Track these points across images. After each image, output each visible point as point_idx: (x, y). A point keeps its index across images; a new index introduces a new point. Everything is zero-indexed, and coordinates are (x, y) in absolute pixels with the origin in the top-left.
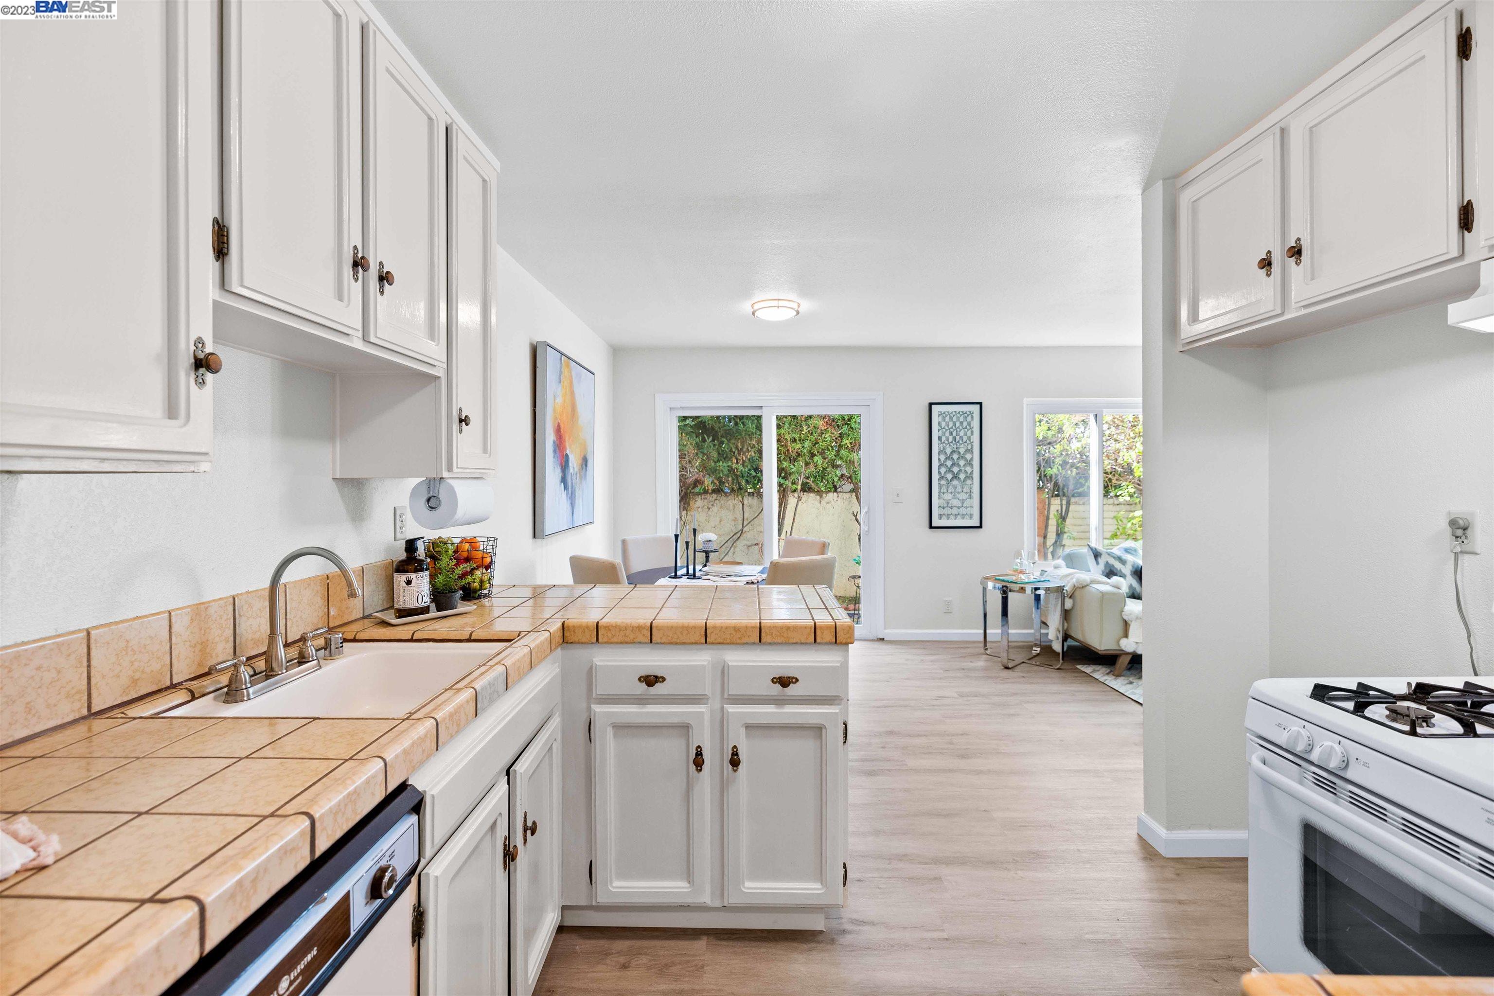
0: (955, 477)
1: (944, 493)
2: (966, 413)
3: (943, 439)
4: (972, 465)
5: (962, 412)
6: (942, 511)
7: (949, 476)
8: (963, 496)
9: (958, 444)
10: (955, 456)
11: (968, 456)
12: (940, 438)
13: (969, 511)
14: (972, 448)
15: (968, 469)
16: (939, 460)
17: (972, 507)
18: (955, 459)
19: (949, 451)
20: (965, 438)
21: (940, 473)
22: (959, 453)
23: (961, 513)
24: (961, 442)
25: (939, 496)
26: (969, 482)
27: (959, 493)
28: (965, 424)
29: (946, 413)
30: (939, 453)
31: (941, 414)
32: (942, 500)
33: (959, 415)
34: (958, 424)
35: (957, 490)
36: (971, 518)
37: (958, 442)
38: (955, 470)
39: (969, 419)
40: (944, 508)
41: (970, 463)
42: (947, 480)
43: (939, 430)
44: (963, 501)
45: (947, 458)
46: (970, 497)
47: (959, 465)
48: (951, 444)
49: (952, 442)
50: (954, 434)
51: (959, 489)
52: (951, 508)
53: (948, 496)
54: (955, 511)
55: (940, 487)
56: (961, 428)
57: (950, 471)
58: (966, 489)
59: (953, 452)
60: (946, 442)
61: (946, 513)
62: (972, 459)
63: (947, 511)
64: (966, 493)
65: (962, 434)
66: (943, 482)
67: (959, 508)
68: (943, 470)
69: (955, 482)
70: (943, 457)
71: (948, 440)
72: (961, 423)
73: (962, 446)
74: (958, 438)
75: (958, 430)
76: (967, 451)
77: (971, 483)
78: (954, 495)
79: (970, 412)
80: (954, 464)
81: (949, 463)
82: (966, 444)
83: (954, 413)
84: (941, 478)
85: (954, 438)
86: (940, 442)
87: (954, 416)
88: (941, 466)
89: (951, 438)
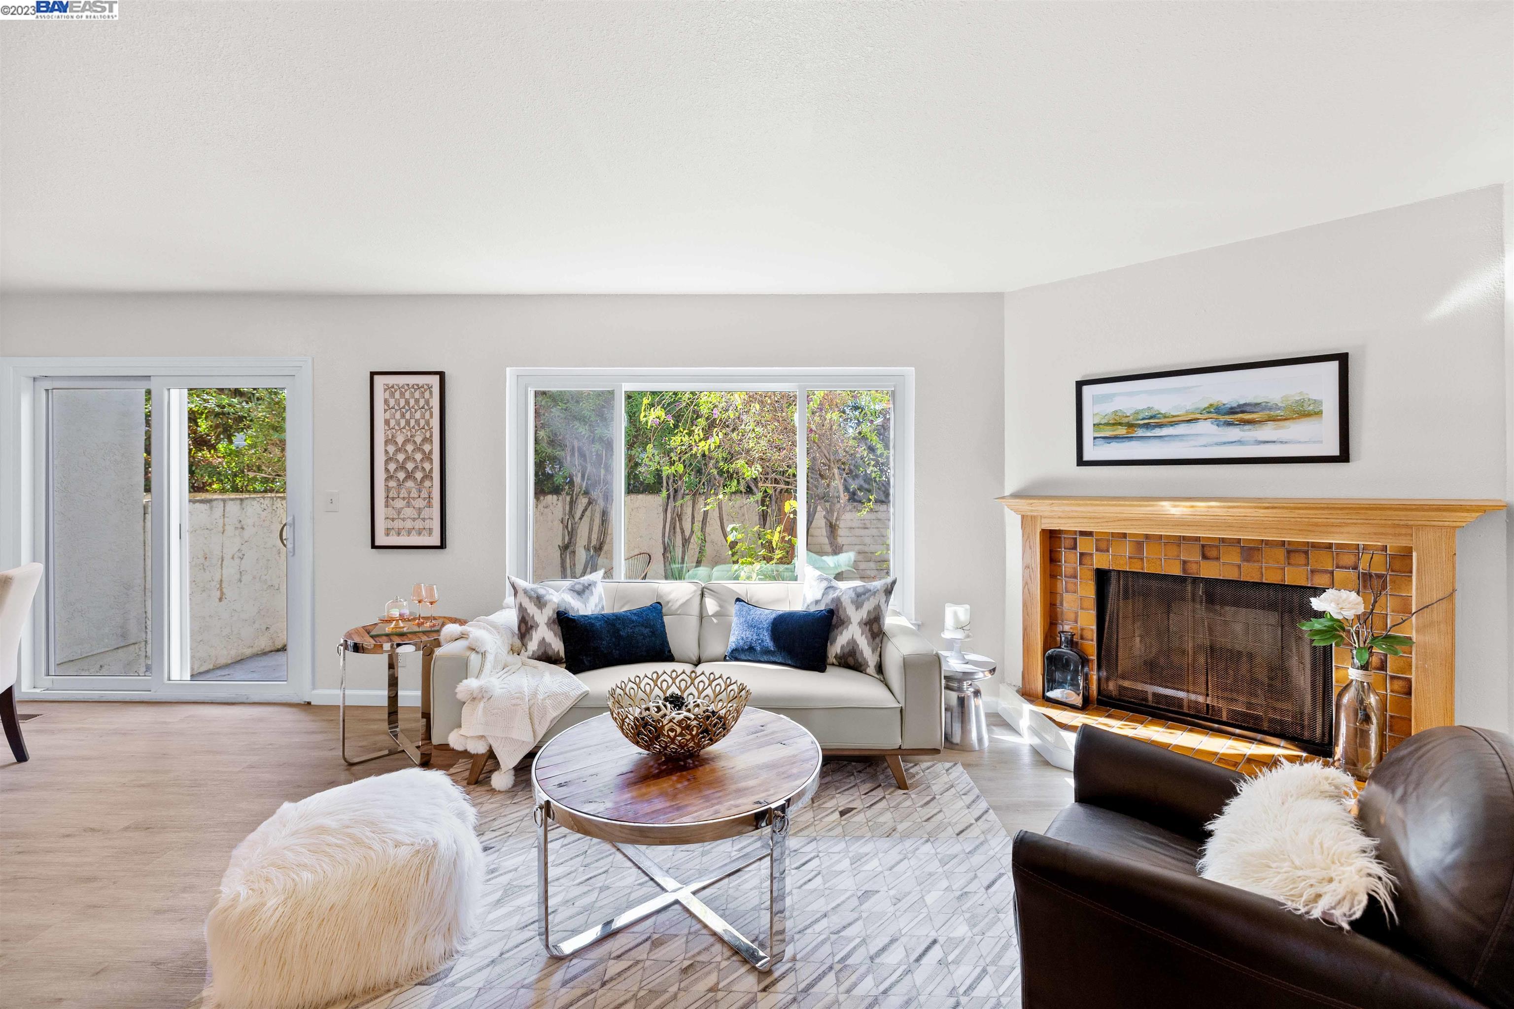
0: (409, 476)
1: (393, 499)
2: (422, 387)
3: (392, 423)
4: (431, 459)
5: (418, 385)
6: (390, 524)
7: (401, 475)
8: (419, 503)
9: (414, 430)
10: (410, 448)
11: (427, 448)
12: (387, 422)
13: (427, 524)
14: (431, 436)
15: (427, 466)
16: (386, 452)
17: (432, 519)
18: (410, 452)
19: (400, 440)
20: (422, 422)
21: (387, 470)
22: (415, 442)
23: (417, 527)
24: (417, 428)
25: (387, 502)
26: (427, 483)
27: (414, 498)
28: (422, 402)
29: (396, 387)
30: (387, 442)
31: (388, 388)
32: (390, 509)
33: (413, 390)
34: (412, 402)
35: (412, 495)
36: (430, 534)
37: (414, 427)
38: (410, 466)
39: (427, 395)
40: (393, 520)
41: (428, 457)
42: (399, 480)
43: (385, 411)
44: (420, 510)
45: (398, 450)
46: (429, 505)
47: (414, 460)
48: (404, 431)
49: (404, 428)
50: (408, 416)
51: (414, 494)
52: (404, 520)
53: (399, 504)
54: (409, 524)
55: (388, 489)
56: (416, 407)
57: (402, 467)
58: (424, 494)
59: (407, 441)
60: (397, 427)
61: (396, 527)
62: (431, 452)
63: (398, 524)
64: (424, 499)
65: (418, 415)
66: (392, 484)
67: (414, 520)
68: (392, 467)
69: (410, 484)
70: (391, 449)
71: (399, 424)
72: (417, 401)
73: (418, 433)
74: (412, 422)
75: (413, 410)
76: (425, 440)
77: (430, 485)
78: (408, 502)
79: (428, 385)
80: (407, 458)
81: (401, 457)
82: (424, 430)
83: (406, 387)
84: (389, 477)
85: (408, 422)
86: (387, 428)
87: (406, 391)
88: (388, 460)
89: (403, 423)
